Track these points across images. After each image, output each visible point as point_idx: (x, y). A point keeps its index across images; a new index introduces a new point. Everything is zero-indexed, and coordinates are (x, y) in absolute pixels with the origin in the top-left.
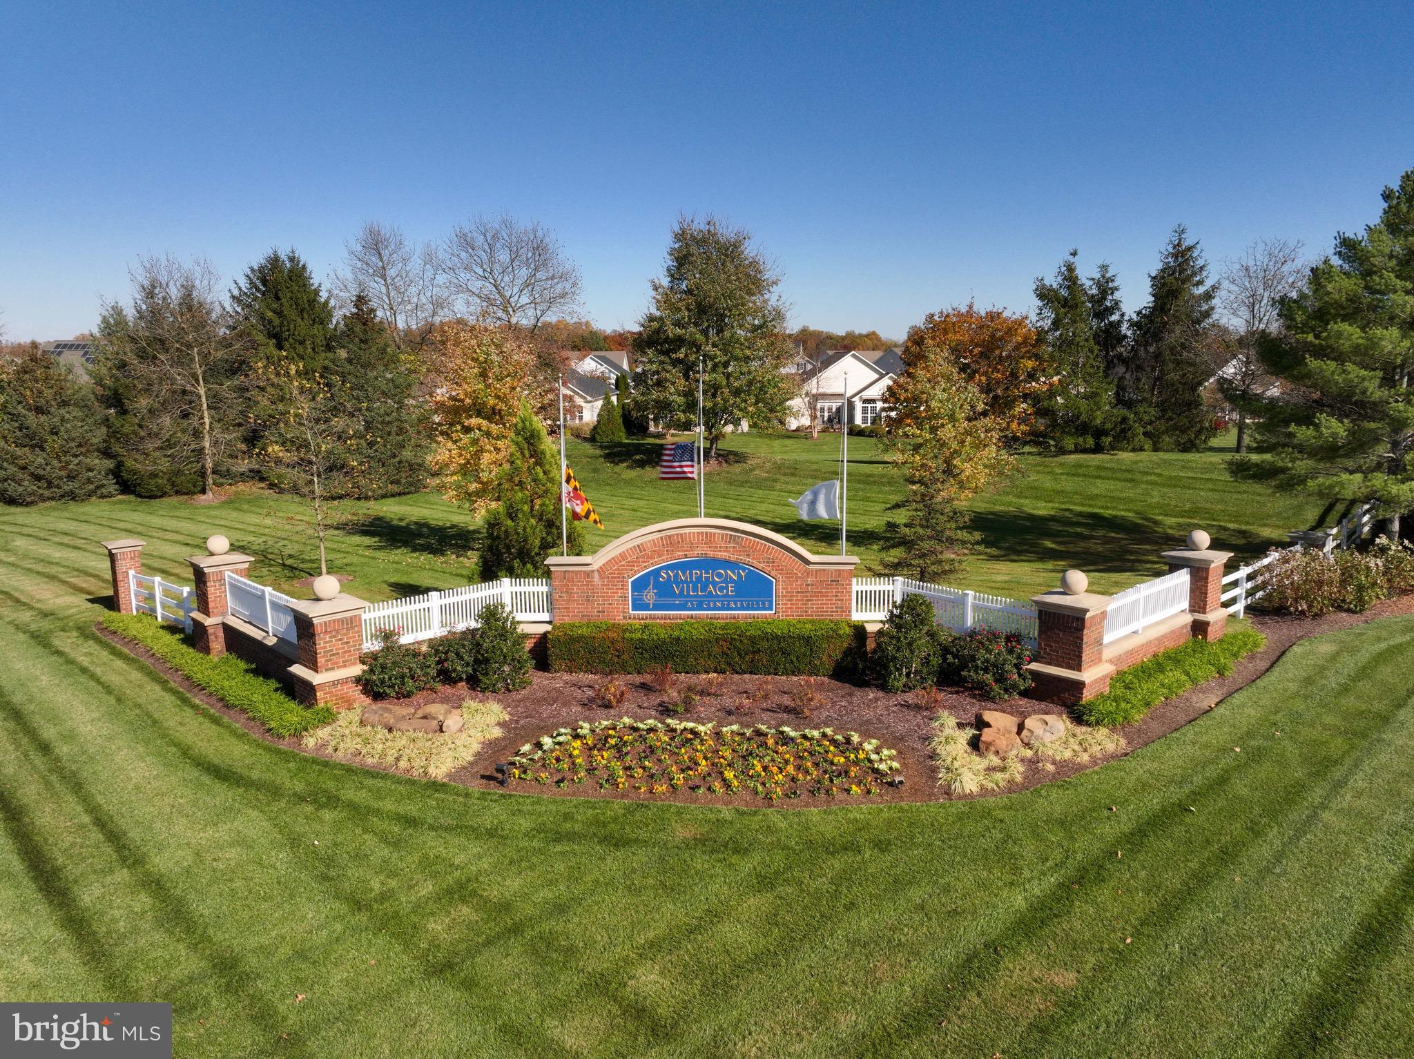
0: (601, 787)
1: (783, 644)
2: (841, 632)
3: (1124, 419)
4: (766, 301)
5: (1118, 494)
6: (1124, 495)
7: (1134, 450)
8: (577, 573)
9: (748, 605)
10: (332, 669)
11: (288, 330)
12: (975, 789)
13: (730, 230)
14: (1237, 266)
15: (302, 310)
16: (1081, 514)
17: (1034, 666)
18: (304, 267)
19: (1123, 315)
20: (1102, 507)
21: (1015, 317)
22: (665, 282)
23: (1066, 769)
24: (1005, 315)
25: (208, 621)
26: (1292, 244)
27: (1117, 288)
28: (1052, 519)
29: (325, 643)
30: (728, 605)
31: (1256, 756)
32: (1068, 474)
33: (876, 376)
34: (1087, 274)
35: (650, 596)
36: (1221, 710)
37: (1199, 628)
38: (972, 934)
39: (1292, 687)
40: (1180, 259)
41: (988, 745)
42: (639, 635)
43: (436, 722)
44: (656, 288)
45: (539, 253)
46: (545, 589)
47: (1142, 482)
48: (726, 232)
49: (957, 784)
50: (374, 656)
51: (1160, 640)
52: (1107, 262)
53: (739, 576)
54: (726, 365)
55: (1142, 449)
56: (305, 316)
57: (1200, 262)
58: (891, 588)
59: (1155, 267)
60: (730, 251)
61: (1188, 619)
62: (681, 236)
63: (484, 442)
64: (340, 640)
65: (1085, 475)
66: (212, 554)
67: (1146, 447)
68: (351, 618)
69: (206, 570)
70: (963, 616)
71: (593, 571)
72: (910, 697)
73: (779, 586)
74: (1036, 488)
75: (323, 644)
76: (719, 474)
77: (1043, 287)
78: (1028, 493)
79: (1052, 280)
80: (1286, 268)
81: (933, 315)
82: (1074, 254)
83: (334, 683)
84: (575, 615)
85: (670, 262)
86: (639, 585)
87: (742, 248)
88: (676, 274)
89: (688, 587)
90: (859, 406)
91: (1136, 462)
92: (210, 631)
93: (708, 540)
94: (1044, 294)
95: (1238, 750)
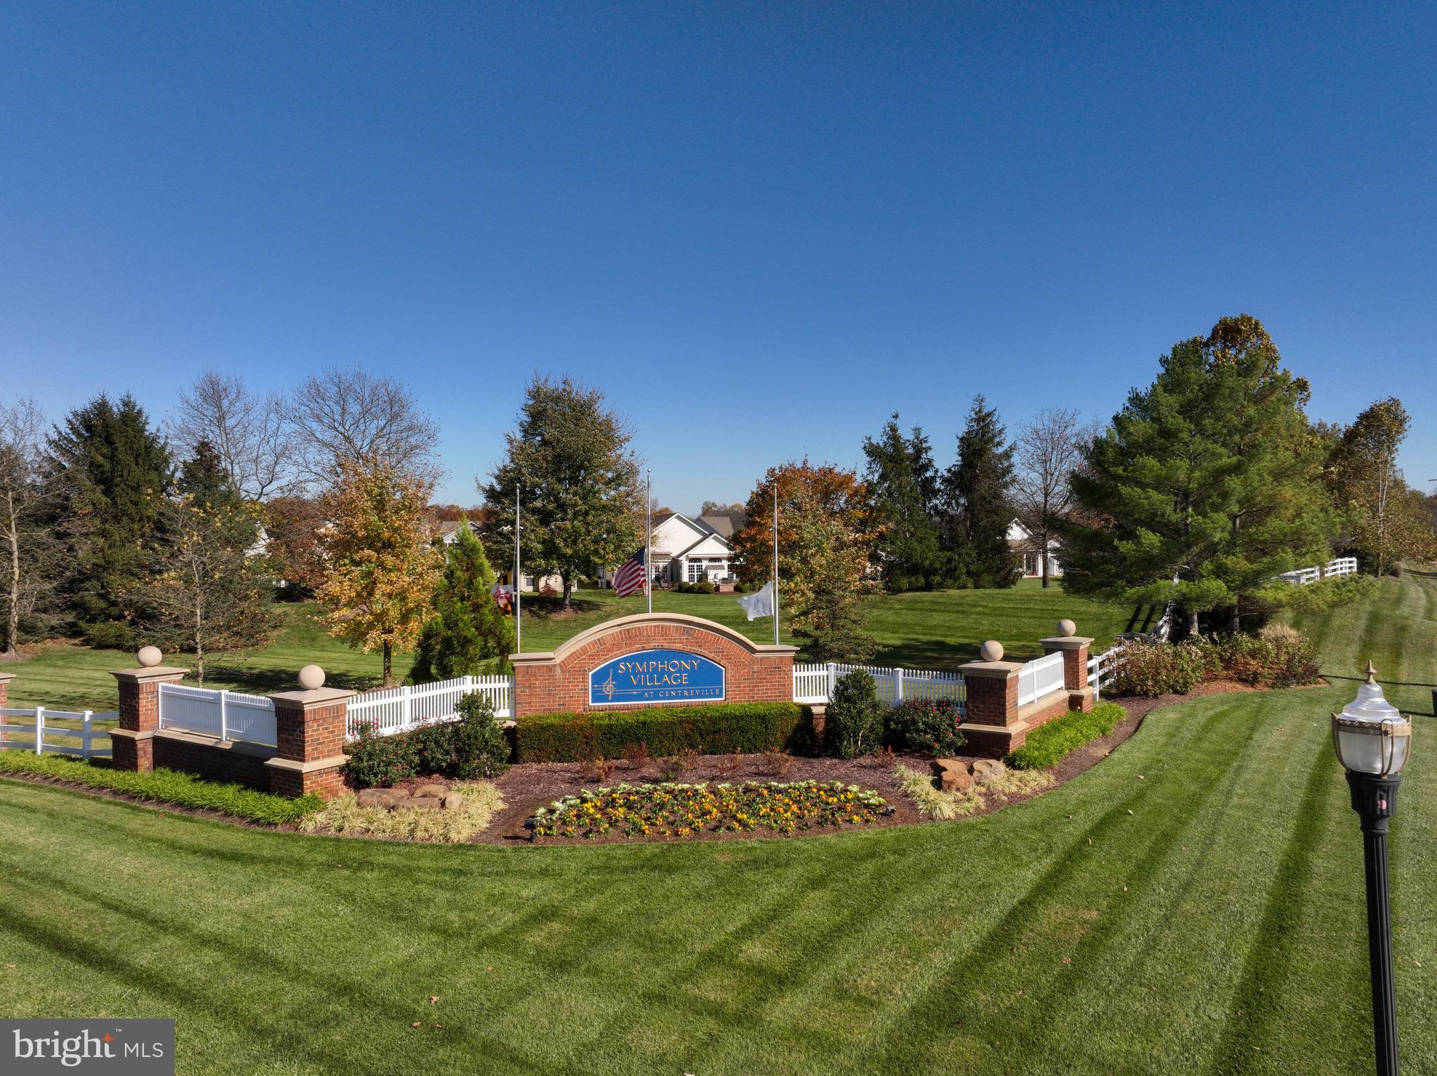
0: (628, 835)
1: (741, 723)
2: (792, 710)
3: (950, 560)
4: (619, 456)
5: (952, 624)
6: (958, 624)
7: (958, 588)
8: (539, 667)
9: (700, 693)
10: (318, 758)
11: (121, 476)
12: (952, 815)
13: (584, 390)
14: (1029, 430)
15: (137, 456)
16: (928, 643)
17: (965, 726)
18: (140, 412)
19: (936, 471)
20: (942, 636)
21: (845, 473)
22: (519, 436)
23: (1016, 800)
24: (837, 470)
25: (138, 736)
26: (1070, 411)
27: (930, 448)
28: (904, 647)
29: (313, 731)
30: (683, 693)
31: (1158, 780)
32: (906, 609)
33: (700, 537)
34: (906, 434)
35: (609, 688)
36: (1116, 755)
37: (1075, 702)
38: (1007, 898)
39: (1163, 740)
40: (982, 424)
41: (950, 783)
42: (606, 721)
43: (437, 800)
44: (511, 442)
45: (394, 407)
46: (506, 685)
47: (972, 613)
48: (581, 390)
49: (938, 811)
50: (356, 745)
51: (1050, 709)
52: (919, 425)
53: (692, 665)
54: (586, 513)
55: (964, 587)
56: (141, 461)
57: (999, 426)
58: (825, 673)
59: (962, 430)
60: (581, 411)
61: (1065, 694)
62: (535, 394)
63: (378, 573)
64: (327, 728)
65: (921, 610)
66: (144, 665)
67: (969, 585)
68: (337, 706)
69: (140, 681)
70: (895, 690)
71: (555, 666)
72: (862, 760)
73: (728, 674)
74: (881, 622)
75: (312, 732)
76: (575, 621)
77: (872, 445)
78: (875, 626)
79: (879, 439)
80: (1068, 431)
81: (774, 470)
82: (896, 417)
83: (320, 772)
84: (540, 708)
85: (525, 418)
86: (599, 678)
87: (596, 407)
88: (530, 429)
89: (645, 678)
90: (685, 565)
91: (963, 597)
92: (140, 745)
93: (664, 632)
94: (873, 452)
95: (1142, 777)
